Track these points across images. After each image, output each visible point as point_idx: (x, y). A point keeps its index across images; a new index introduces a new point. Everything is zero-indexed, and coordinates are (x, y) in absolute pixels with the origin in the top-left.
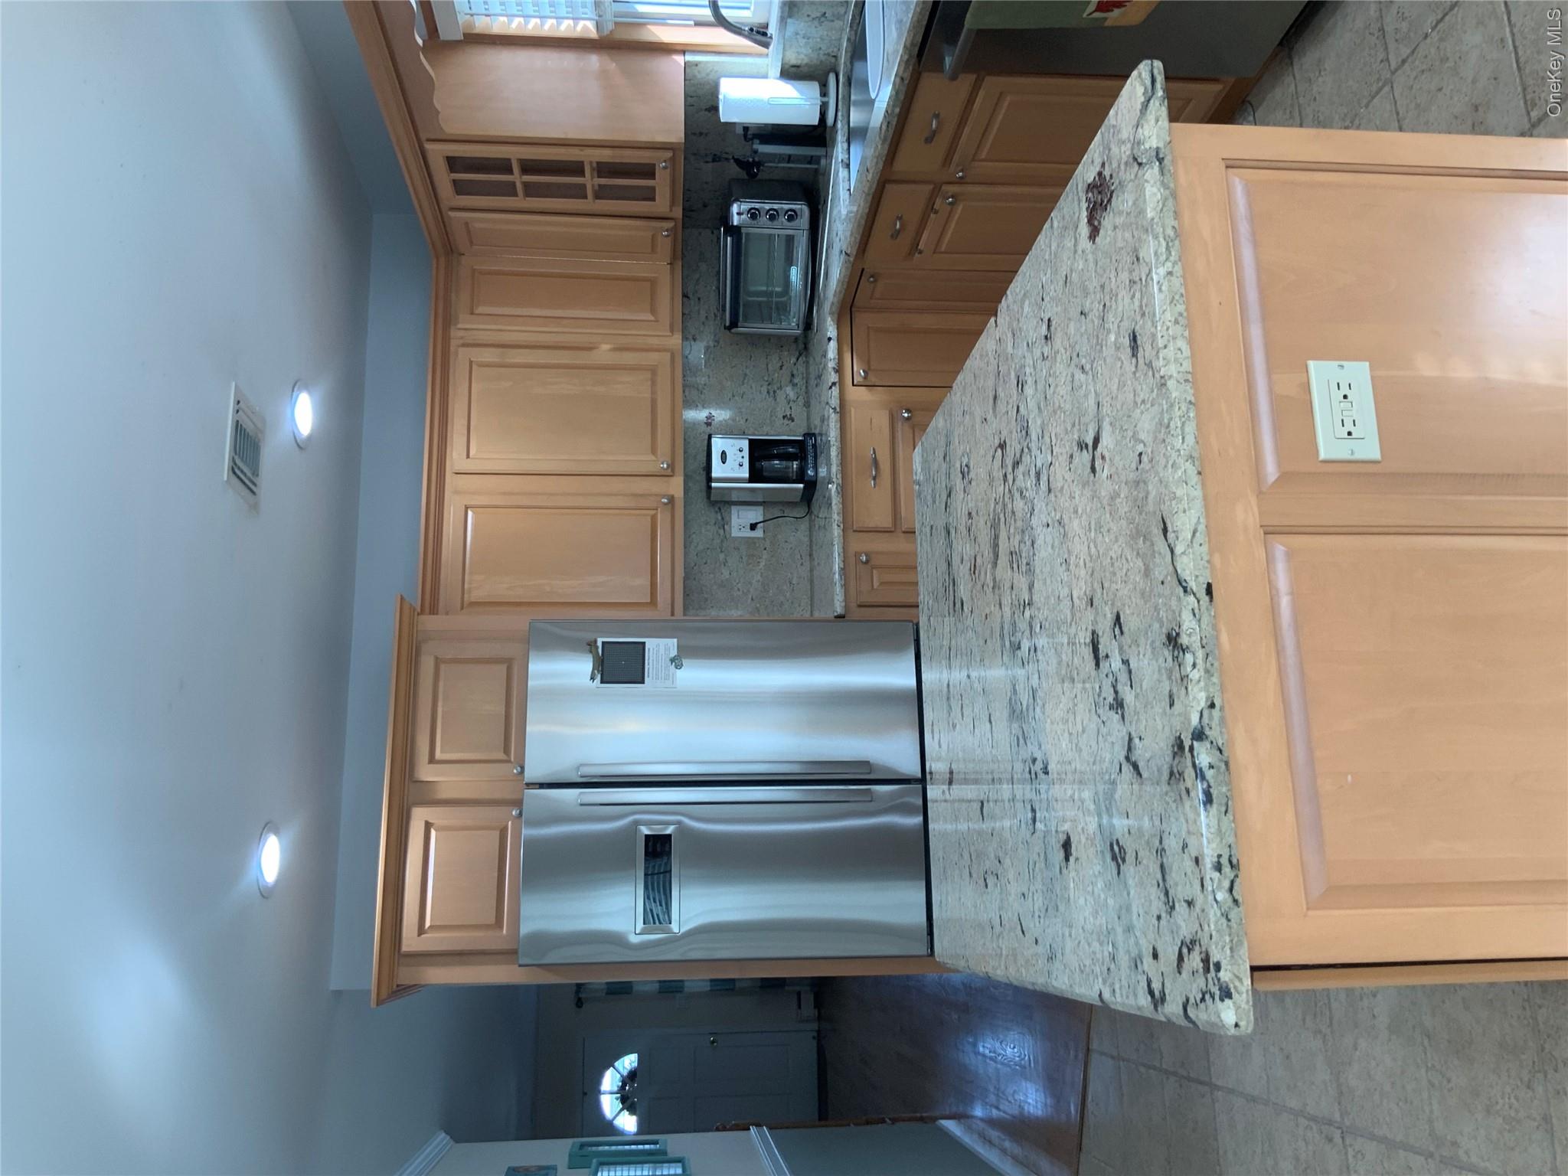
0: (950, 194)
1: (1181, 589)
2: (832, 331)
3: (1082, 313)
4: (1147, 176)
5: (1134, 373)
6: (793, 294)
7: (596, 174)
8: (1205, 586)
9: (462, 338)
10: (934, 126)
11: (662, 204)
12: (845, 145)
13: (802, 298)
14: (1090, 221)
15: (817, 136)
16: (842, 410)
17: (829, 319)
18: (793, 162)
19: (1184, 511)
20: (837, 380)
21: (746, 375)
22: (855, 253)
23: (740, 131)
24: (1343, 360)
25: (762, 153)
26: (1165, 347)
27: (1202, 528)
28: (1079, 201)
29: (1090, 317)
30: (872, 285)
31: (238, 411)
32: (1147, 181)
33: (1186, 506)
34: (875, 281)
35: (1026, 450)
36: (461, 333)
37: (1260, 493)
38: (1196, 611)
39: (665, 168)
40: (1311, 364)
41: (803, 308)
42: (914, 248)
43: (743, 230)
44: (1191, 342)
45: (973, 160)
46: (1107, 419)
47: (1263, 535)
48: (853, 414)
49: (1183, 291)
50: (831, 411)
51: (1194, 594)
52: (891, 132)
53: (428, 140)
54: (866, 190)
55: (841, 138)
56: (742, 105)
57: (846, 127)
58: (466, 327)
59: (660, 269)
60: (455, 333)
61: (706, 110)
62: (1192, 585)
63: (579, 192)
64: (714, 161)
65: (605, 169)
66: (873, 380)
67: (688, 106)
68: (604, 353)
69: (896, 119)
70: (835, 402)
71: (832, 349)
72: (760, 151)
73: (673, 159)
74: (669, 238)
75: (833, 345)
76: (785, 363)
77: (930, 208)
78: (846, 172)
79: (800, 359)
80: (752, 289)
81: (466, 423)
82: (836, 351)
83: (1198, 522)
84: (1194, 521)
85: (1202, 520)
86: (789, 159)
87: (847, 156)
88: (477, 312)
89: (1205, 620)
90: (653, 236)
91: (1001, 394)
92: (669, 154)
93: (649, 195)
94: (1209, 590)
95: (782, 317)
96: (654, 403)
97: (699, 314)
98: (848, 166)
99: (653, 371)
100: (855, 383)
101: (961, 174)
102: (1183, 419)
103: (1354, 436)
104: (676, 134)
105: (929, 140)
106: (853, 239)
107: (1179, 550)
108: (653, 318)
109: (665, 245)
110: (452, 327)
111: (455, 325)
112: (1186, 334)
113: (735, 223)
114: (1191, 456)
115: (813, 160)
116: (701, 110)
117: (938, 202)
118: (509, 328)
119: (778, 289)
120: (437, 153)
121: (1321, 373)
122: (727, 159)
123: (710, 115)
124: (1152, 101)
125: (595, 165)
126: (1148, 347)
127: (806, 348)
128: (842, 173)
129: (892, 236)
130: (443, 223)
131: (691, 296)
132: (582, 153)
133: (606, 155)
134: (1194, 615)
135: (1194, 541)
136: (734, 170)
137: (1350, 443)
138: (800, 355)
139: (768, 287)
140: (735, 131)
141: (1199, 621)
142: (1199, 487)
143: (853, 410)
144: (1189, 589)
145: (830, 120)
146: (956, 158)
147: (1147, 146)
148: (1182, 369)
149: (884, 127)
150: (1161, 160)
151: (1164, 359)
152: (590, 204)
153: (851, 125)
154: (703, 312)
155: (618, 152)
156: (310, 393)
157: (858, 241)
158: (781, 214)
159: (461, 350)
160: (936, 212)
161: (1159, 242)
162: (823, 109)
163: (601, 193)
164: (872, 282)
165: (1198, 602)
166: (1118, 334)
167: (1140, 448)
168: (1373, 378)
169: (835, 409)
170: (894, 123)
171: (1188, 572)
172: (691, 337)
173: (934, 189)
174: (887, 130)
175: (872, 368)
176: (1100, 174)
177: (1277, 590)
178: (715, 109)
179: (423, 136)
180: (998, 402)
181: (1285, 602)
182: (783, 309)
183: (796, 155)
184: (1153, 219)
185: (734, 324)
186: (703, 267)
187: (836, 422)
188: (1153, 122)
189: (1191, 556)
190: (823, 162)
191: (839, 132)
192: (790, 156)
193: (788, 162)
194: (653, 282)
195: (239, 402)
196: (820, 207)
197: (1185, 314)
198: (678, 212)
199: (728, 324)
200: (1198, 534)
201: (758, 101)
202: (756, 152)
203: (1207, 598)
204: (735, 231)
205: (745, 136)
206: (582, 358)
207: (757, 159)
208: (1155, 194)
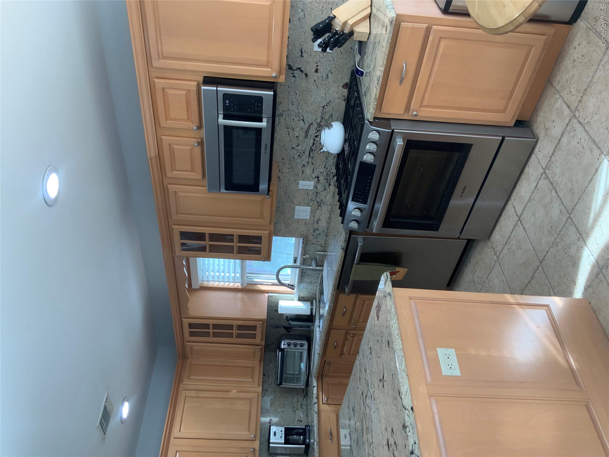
0: (352, 334)
1: (404, 409)
2: (315, 384)
3: (377, 341)
4: (387, 299)
5: (389, 352)
6: (302, 372)
7: (237, 329)
8: (411, 407)
9: (184, 387)
10: (344, 310)
11: (258, 340)
12: (319, 321)
13: (305, 374)
14: (377, 316)
15: (310, 319)
16: (319, 412)
17: (314, 379)
18: (302, 328)
19: (403, 386)
20: (317, 401)
21: (285, 404)
22: (322, 353)
23: (285, 318)
24: (447, 348)
25: (292, 324)
26: (395, 341)
27: (409, 390)
28: (374, 311)
29: (379, 342)
30: (329, 366)
31: (106, 402)
32: (387, 300)
33: (404, 384)
34: (329, 365)
35: (368, 391)
36: (184, 386)
37: (427, 385)
38: (409, 415)
39: (260, 327)
40: (438, 349)
41: (306, 378)
42: (342, 353)
43: (285, 350)
44: (402, 340)
45: (358, 322)
46: (385, 369)
47: (428, 396)
48: (323, 414)
49: (399, 327)
50: (315, 413)
51: (408, 410)
52: (331, 312)
53: (184, 318)
54: (324, 331)
55: (317, 318)
56: (285, 308)
57: (319, 315)
58: (186, 383)
59: (256, 363)
60: (181, 385)
61: (274, 311)
62: (407, 407)
63: (231, 335)
64: (276, 328)
65: (240, 327)
66: (330, 402)
67: (268, 309)
68: (234, 393)
69: (332, 308)
70: (316, 409)
71: (315, 390)
72: (291, 323)
73: (262, 324)
74: (260, 352)
75: (315, 389)
76: (299, 400)
77: (346, 339)
78: (319, 329)
79: (304, 398)
80: (288, 372)
81: (181, 418)
82: (316, 391)
83: (407, 389)
84: (406, 389)
85: (408, 388)
86: (301, 326)
87: (319, 324)
88: (191, 378)
89: (411, 417)
90: (254, 351)
91: (361, 377)
92: (262, 322)
93: (254, 337)
94: (412, 409)
95: (298, 382)
96: (250, 412)
97: (268, 381)
98: (320, 327)
99: (251, 400)
100: (323, 403)
101: (354, 326)
102: (401, 360)
103: (452, 368)
104: (264, 316)
105: (343, 315)
106: (321, 348)
107: (403, 397)
108: (252, 381)
109: (258, 355)
110: (181, 384)
111: (182, 382)
112: (400, 338)
113: (282, 348)
114: (404, 371)
115: (308, 327)
116: (273, 311)
117: (348, 336)
118: (200, 384)
119: (297, 373)
120: (186, 321)
121: (441, 351)
122: (280, 327)
123: (275, 312)
124: (387, 282)
125: (237, 326)
126: (391, 343)
127: (307, 394)
128: (318, 329)
129: (334, 348)
130: (183, 346)
131: (266, 375)
132: (233, 322)
133: (241, 323)
134: (408, 416)
135: (407, 394)
136: (283, 331)
137: (451, 371)
138: (305, 397)
139: (293, 372)
140: (283, 318)
141: (410, 417)
142: (407, 379)
143: (322, 413)
144: (406, 408)
145: (314, 314)
146: (352, 321)
147: (387, 292)
148: (400, 347)
149: (329, 310)
150: (390, 295)
151: (395, 345)
152: (234, 340)
153: (321, 314)
154: (270, 381)
155: (245, 322)
156: (129, 403)
157: (322, 349)
158: (298, 345)
159: (183, 391)
160: (348, 340)
161: (391, 315)
162: (312, 309)
163: (239, 336)
164: (328, 365)
165: (409, 412)
166: (385, 343)
167: (392, 372)
168: (456, 353)
169: (316, 412)
170: (332, 309)
171: (405, 403)
172: (265, 390)
173: (346, 332)
174: (330, 311)
175: (329, 398)
176: (378, 302)
177: (434, 412)
178: (278, 310)
179: (182, 316)
180: (361, 379)
181: (437, 417)
182: (298, 379)
183: (303, 325)
184: (389, 309)
185: (281, 384)
186: (271, 365)
187: (316, 417)
188: (387, 286)
189: (406, 399)
190: (312, 327)
191: (317, 317)
192: (301, 325)
193: (301, 328)
194: (253, 368)
195: (107, 399)
196: (311, 343)
197: (399, 333)
198: (263, 343)
199: (278, 383)
200: (407, 392)
201: (291, 307)
202: (290, 324)
203: (411, 411)
204: (282, 350)
205: (287, 319)
206: (226, 395)
207: (290, 326)
208: (389, 303)
